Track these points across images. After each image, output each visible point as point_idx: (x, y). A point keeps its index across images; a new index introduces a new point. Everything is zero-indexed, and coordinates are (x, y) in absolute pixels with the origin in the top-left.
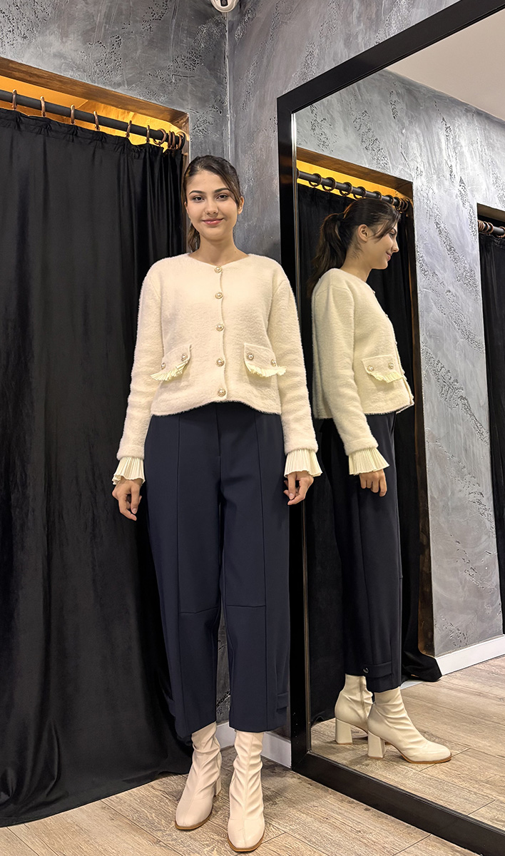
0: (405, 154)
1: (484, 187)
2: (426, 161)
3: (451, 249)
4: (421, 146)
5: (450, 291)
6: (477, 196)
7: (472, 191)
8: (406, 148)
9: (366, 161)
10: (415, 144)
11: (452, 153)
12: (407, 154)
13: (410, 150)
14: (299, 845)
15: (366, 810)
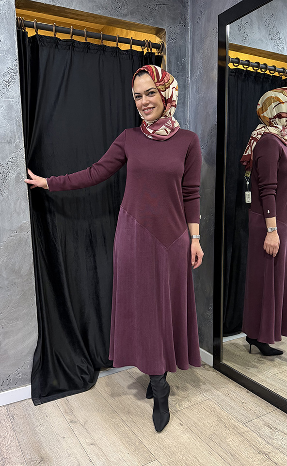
9: (271, 47)
14: (215, 406)
15: (247, 392)
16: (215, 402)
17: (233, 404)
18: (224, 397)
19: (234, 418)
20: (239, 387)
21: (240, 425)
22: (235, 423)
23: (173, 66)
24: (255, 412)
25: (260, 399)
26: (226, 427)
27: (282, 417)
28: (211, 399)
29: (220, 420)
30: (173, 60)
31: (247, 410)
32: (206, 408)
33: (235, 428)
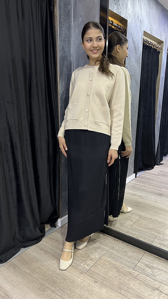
0: (126, 7)
1: (146, 24)
2: (132, 11)
3: (135, 49)
4: (131, 4)
5: (133, 65)
6: (144, 28)
7: (143, 25)
8: (127, 5)
9: (115, 9)
10: (130, 4)
11: (139, 9)
12: (127, 7)
13: (128, 6)
14: (109, 259)
15: (123, 243)
16: (108, 256)
17: (119, 255)
18: (111, 250)
19: (126, 266)
20: (116, 240)
21: (132, 271)
22: (128, 270)
23: (62, 11)
24: (135, 258)
25: (133, 247)
26: (124, 275)
27: (151, 257)
28: (105, 254)
29: (119, 271)
30: (62, 6)
31: (130, 258)
32: (105, 263)
33: (130, 274)
